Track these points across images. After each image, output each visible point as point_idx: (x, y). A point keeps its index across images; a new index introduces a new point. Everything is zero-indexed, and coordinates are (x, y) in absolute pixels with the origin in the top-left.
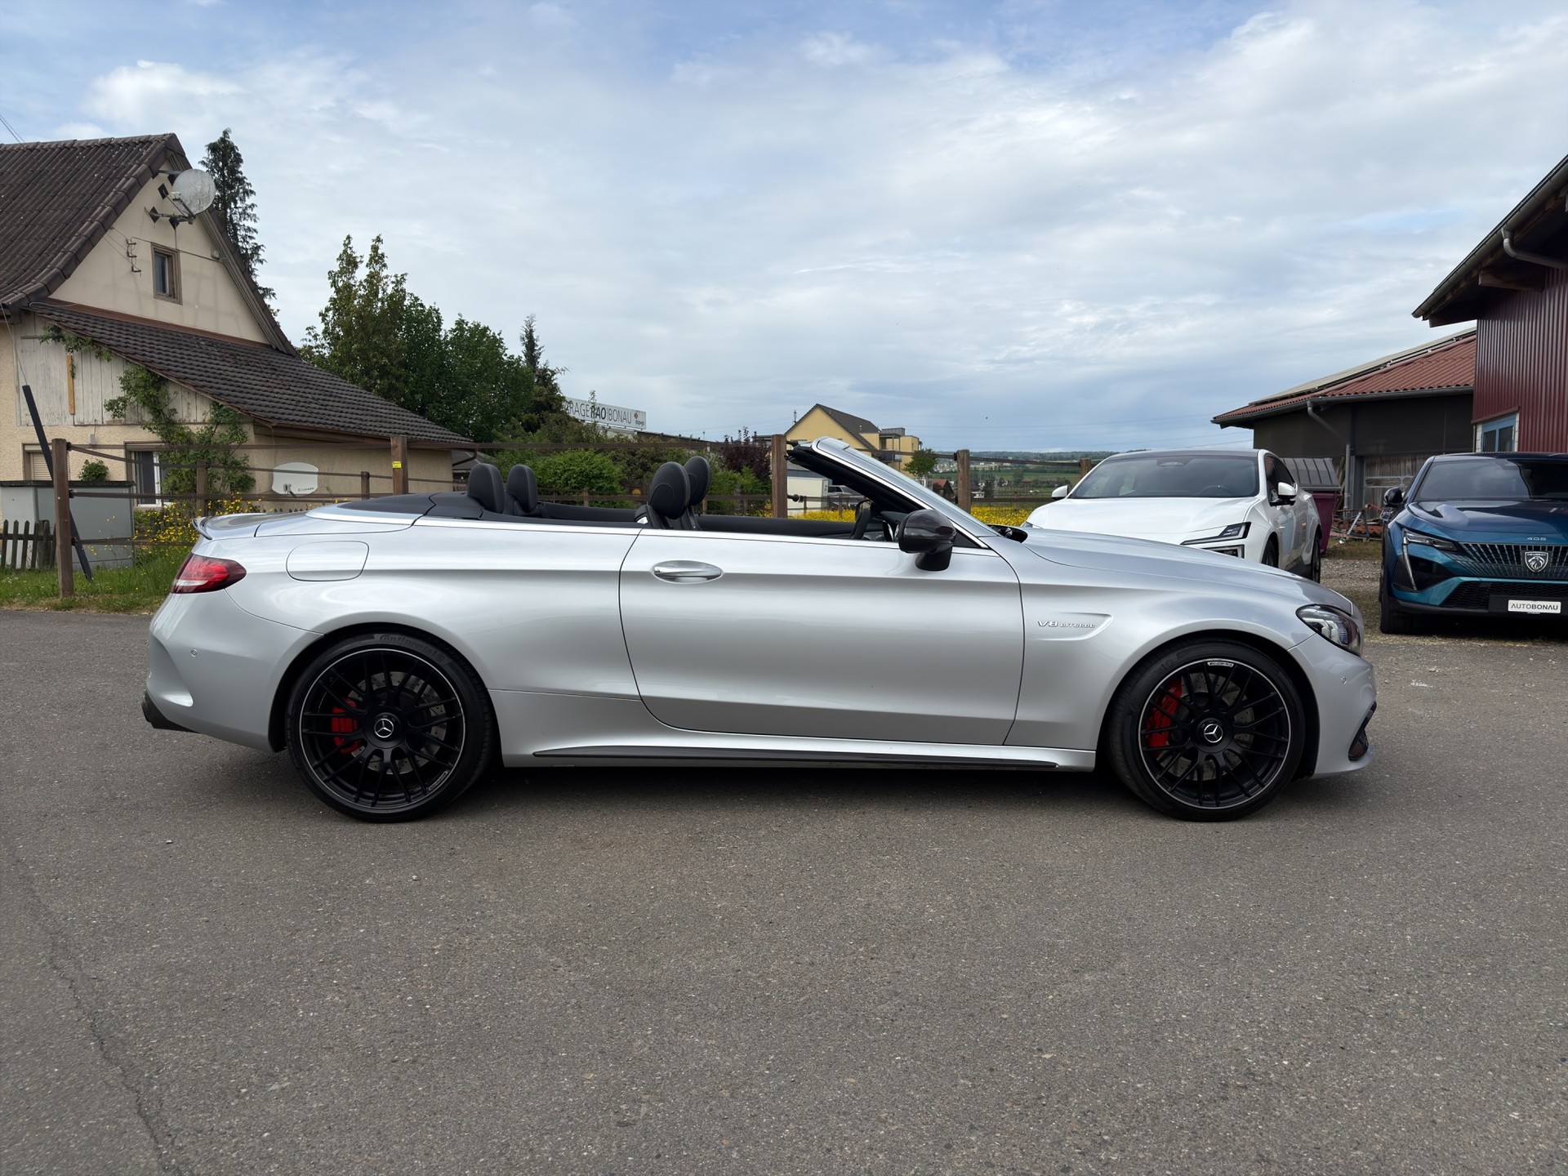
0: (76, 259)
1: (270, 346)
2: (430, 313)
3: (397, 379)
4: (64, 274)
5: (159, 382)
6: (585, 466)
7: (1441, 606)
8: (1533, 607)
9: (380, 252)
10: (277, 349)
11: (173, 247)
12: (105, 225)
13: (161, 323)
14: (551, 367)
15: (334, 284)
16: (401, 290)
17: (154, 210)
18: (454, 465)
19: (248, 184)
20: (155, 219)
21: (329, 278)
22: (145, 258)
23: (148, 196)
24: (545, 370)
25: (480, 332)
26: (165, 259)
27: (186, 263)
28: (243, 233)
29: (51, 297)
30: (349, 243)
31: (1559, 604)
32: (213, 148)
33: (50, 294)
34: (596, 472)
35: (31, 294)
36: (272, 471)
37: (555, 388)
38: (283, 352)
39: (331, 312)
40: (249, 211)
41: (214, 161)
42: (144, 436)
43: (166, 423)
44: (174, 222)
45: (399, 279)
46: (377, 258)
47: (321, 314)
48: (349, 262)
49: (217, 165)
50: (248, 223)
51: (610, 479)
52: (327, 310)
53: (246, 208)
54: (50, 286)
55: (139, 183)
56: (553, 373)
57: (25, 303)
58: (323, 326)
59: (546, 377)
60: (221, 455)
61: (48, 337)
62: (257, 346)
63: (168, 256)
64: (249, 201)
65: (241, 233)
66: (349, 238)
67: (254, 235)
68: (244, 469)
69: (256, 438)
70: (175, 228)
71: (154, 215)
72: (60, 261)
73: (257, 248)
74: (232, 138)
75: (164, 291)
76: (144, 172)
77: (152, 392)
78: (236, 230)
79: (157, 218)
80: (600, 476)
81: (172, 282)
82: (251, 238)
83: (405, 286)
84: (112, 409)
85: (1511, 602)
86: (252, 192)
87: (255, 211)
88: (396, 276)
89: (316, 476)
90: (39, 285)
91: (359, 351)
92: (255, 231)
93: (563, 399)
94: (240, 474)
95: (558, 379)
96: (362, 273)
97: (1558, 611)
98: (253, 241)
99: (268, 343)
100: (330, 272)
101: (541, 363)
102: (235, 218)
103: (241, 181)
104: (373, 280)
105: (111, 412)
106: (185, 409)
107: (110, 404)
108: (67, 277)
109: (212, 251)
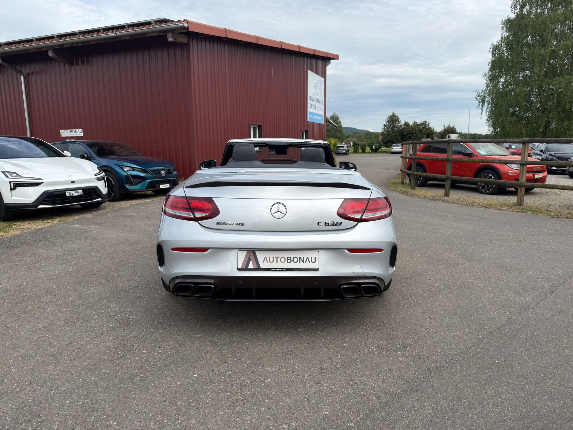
7: (145, 189)
8: (165, 186)
31: (169, 185)
85: (161, 185)
97: (169, 187)
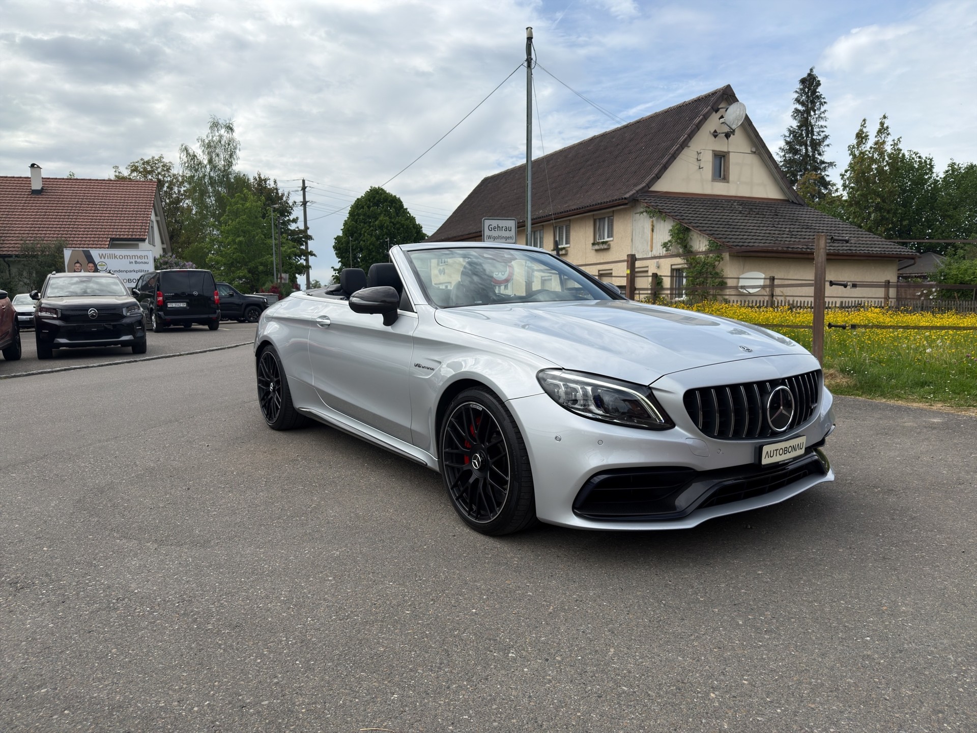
0: (665, 168)
1: (788, 201)
2: (924, 162)
3: (888, 212)
4: (658, 177)
5: (688, 230)
9: (885, 126)
10: (793, 202)
11: (725, 150)
12: (684, 146)
13: (714, 195)
15: (852, 154)
16: (898, 149)
17: (715, 131)
18: (899, 270)
19: (823, 98)
20: (715, 136)
21: (849, 150)
22: (708, 159)
23: (713, 123)
26: (721, 158)
27: (733, 159)
28: (818, 130)
29: (650, 190)
30: (865, 123)
32: (803, 81)
33: (649, 188)
35: (639, 190)
36: (739, 278)
38: (796, 203)
39: (849, 172)
40: (823, 115)
41: (803, 89)
42: (679, 262)
43: (688, 252)
44: (727, 136)
45: (896, 142)
46: (883, 130)
47: (841, 175)
48: (861, 137)
49: (804, 91)
50: (822, 123)
52: (846, 171)
53: (821, 114)
54: (650, 184)
55: (706, 118)
57: (635, 196)
58: (842, 182)
60: (710, 270)
61: (644, 212)
62: (779, 201)
63: (724, 156)
64: (823, 108)
65: (816, 130)
66: (864, 120)
67: (825, 129)
68: (722, 278)
69: (730, 258)
70: (728, 139)
71: (715, 134)
72: (656, 171)
73: (826, 137)
74: (815, 72)
75: (720, 177)
76: (710, 110)
77: (683, 236)
78: (812, 129)
79: (717, 135)
81: (724, 171)
82: (823, 132)
83: (900, 146)
84: (665, 247)
86: (825, 103)
87: (826, 114)
88: (894, 141)
89: (763, 280)
90: (644, 184)
91: (862, 195)
92: (825, 127)
94: (720, 280)
96: (870, 143)
98: (824, 133)
99: (787, 199)
100: (849, 146)
102: (813, 121)
103: (819, 97)
104: (880, 144)
105: (665, 249)
106: (698, 244)
107: (664, 244)
108: (659, 178)
109: (751, 148)
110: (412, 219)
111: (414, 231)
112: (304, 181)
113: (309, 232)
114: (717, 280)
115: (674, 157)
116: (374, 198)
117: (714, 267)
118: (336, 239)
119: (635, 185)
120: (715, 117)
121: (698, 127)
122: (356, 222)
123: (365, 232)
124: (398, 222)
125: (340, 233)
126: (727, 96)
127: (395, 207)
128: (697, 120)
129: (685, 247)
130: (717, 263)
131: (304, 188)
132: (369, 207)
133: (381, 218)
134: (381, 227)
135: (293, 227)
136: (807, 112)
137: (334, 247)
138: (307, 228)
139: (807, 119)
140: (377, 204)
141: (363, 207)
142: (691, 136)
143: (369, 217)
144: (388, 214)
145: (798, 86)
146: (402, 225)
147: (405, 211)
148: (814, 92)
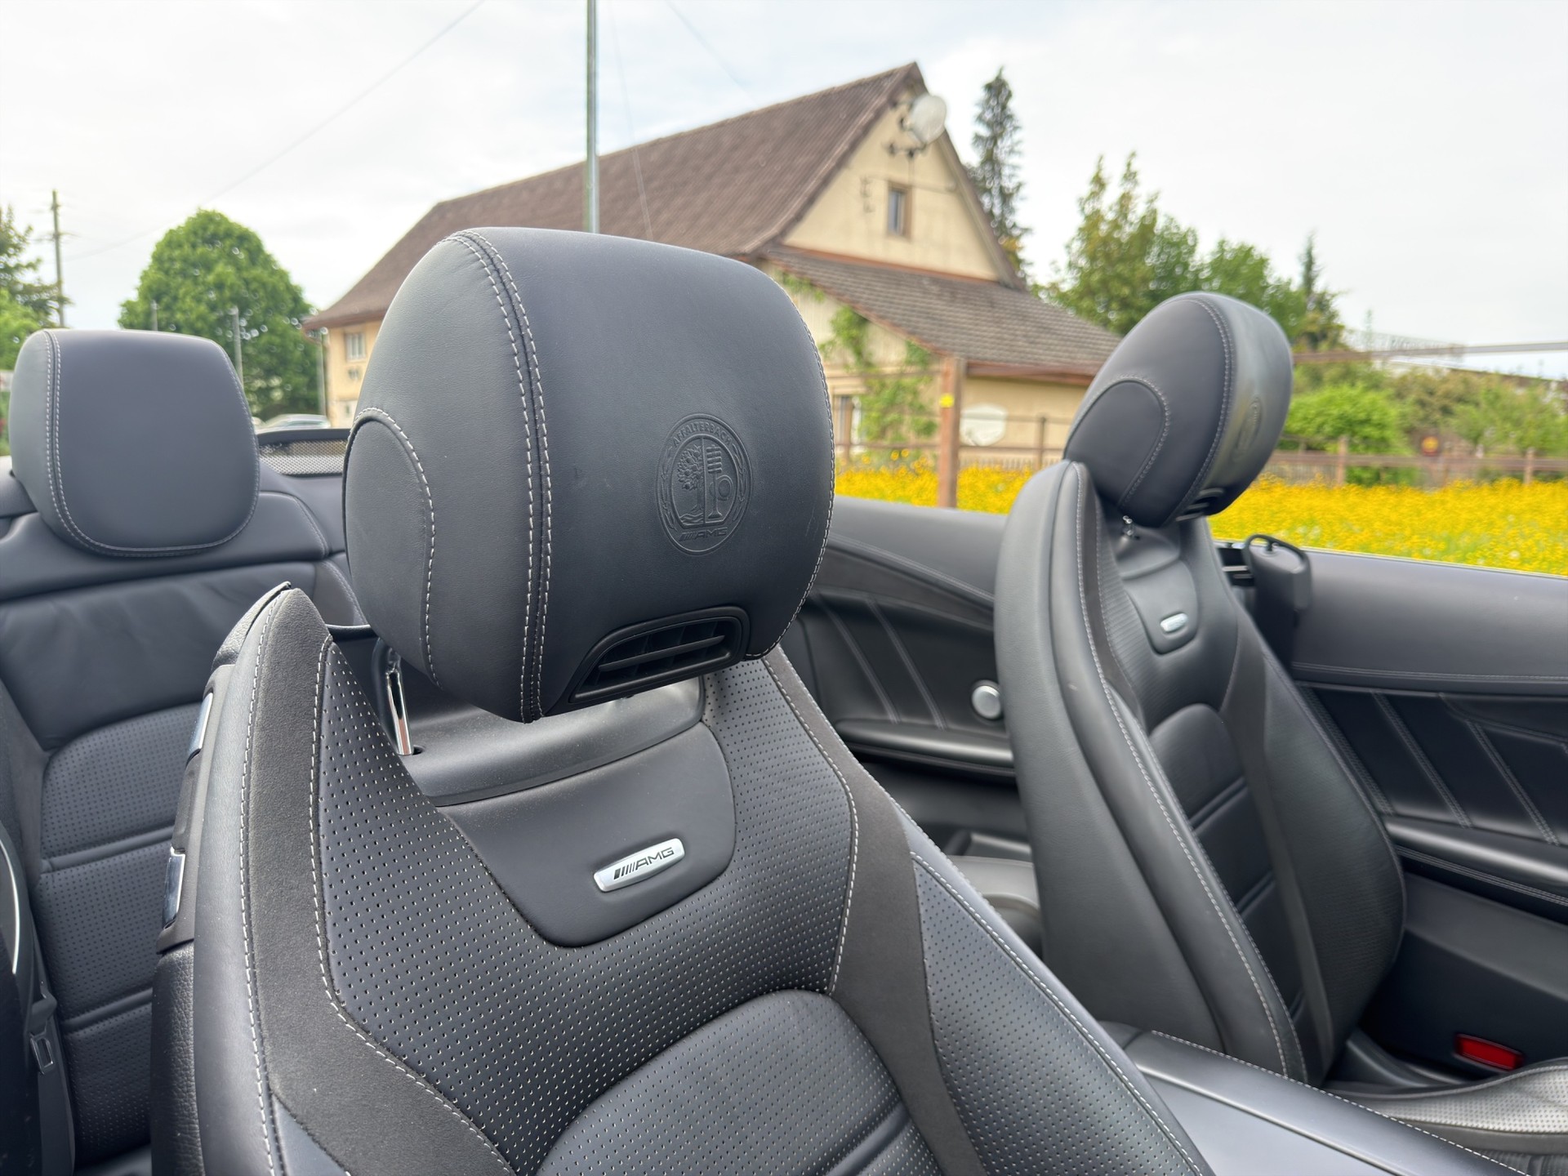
0: (811, 201)
1: (999, 281)
2: (1185, 236)
4: (799, 218)
5: (863, 322)
6: (1348, 408)
9: (1133, 169)
10: (1006, 285)
11: (907, 181)
12: (842, 162)
13: (888, 264)
14: (1332, 289)
15: (1082, 211)
16: (1154, 211)
17: (892, 144)
20: (892, 153)
21: (1078, 205)
22: (879, 193)
23: (887, 130)
24: (1323, 295)
25: (1246, 253)
26: (900, 192)
27: (920, 198)
28: (1008, 172)
29: (787, 242)
30: (1101, 164)
32: (989, 87)
33: (784, 239)
34: (1362, 416)
35: (766, 241)
37: (1333, 316)
38: (1012, 288)
39: (1079, 242)
40: (1015, 148)
41: (988, 101)
43: (865, 365)
44: (910, 154)
45: (1151, 198)
46: (1130, 176)
47: (1066, 246)
48: (1100, 184)
49: (990, 104)
50: (1014, 160)
51: (1381, 426)
52: (1074, 240)
53: (1012, 145)
54: (784, 232)
55: (878, 115)
56: (1333, 296)
57: (759, 249)
58: (1067, 259)
59: (1322, 304)
60: (909, 398)
62: (985, 283)
63: (905, 192)
64: (1017, 136)
65: (1006, 171)
66: (1101, 158)
70: (912, 160)
71: (892, 149)
72: (796, 204)
73: (1019, 186)
74: (1005, 75)
75: (896, 229)
76: (884, 103)
77: (854, 332)
78: (1000, 169)
79: (895, 152)
80: (1366, 422)
81: (905, 218)
83: (1158, 206)
86: (1019, 127)
87: (1021, 147)
88: (1149, 195)
89: (1003, 421)
90: (775, 231)
91: (1098, 282)
93: (1341, 328)
94: (926, 417)
95: (1337, 305)
96: (1111, 196)
99: (998, 278)
100: (1079, 199)
101: (1319, 286)
102: (1001, 157)
103: (1010, 117)
104: (1125, 201)
106: (882, 350)
108: (802, 219)
109: (948, 183)
110: (283, 275)
111: (288, 297)
112: (54, 194)
113: (66, 291)
114: (924, 419)
115: (826, 182)
116: (205, 229)
117: (915, 393)
118: (124, 306)
119: (758, 230)
120: (891, 117)
121: (867, 130)
122: (167, 272)
123: (186, 294)
124: (255, 279)
125: (134, 296)
126: (911, 81)
127: (249, 251)
128: (865, 118)
129: (859, 353)
130: (921, 387)
131: (55, 207)
132: (194, 246)
133: (220, 268)
134: (219, 286)
135: (26, 278)
136: (994, 139)
137: (119, 321)
138: (59, 283)
139: (992, 151)
140: (211, 241)
141: (180, 246)
142: (854, 146)
143: (195, 265)
144: (232, 260)
145: (981, 94)
146: (264, 285)
147: (268, 261)
148: (1004, 107)
